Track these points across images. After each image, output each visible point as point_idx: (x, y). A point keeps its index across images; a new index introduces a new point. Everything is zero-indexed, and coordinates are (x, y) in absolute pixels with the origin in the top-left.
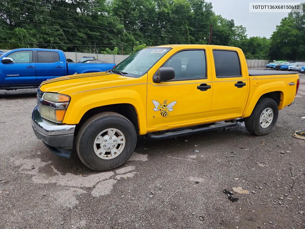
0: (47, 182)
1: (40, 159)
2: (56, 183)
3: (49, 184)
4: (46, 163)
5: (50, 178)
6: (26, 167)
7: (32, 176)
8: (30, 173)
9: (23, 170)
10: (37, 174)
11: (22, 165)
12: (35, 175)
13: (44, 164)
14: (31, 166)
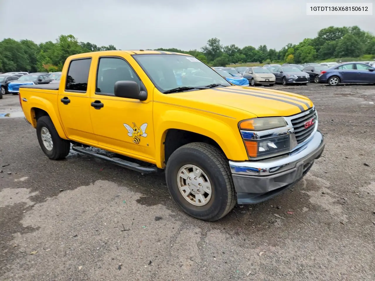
0: (319, 179)
1: (310, 200)
2: (313, 175)
3: (318, 177)
4: (308, 193)
5: (314, 180)
6: (330, 198)
7: (328, 188)
8: (328, 191)
9: (335, 197)
10: (323, 188)
11: (334, 203)
12: (326, 187)
13: (310, 193)
14: (324, 197)
